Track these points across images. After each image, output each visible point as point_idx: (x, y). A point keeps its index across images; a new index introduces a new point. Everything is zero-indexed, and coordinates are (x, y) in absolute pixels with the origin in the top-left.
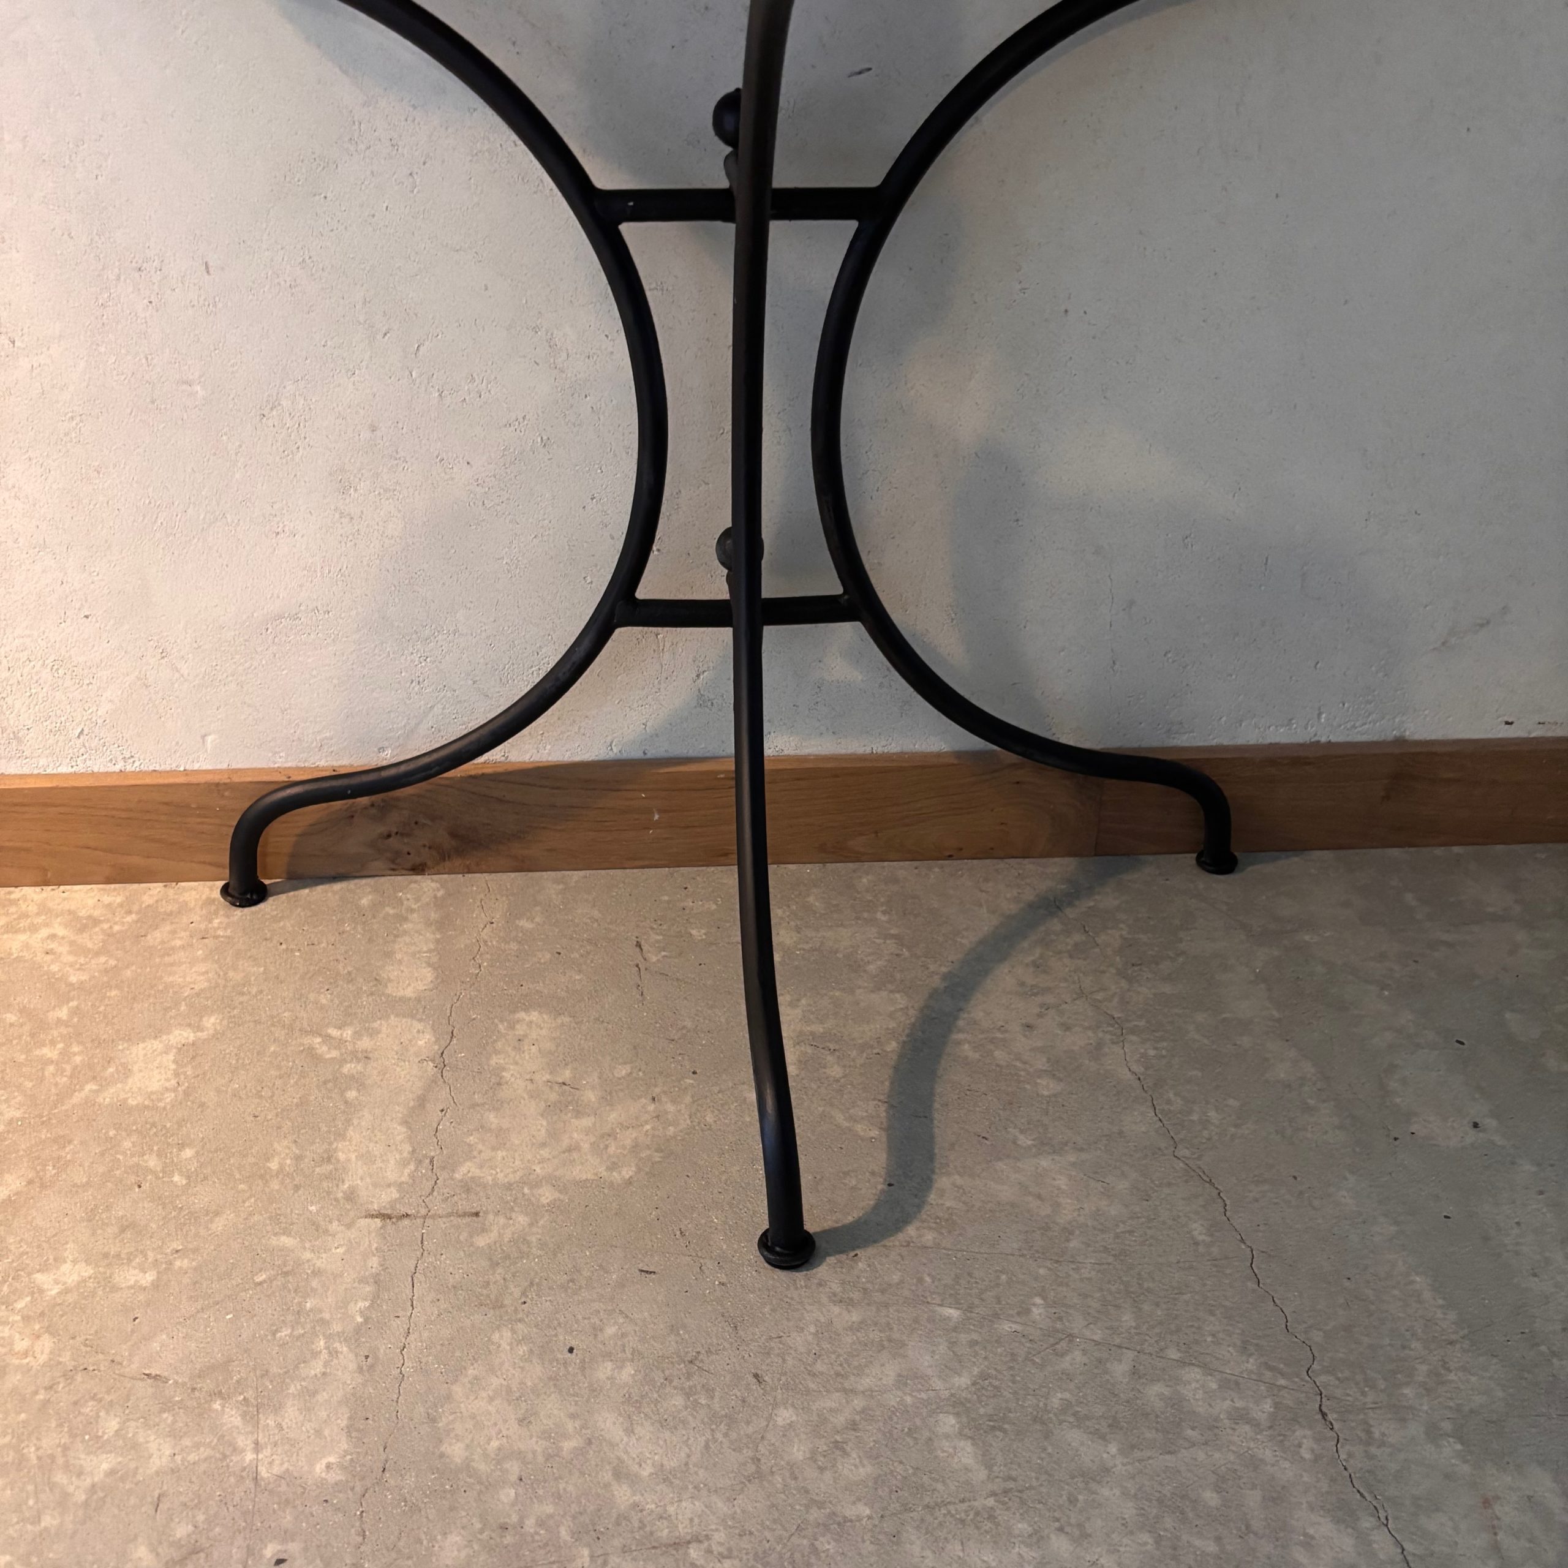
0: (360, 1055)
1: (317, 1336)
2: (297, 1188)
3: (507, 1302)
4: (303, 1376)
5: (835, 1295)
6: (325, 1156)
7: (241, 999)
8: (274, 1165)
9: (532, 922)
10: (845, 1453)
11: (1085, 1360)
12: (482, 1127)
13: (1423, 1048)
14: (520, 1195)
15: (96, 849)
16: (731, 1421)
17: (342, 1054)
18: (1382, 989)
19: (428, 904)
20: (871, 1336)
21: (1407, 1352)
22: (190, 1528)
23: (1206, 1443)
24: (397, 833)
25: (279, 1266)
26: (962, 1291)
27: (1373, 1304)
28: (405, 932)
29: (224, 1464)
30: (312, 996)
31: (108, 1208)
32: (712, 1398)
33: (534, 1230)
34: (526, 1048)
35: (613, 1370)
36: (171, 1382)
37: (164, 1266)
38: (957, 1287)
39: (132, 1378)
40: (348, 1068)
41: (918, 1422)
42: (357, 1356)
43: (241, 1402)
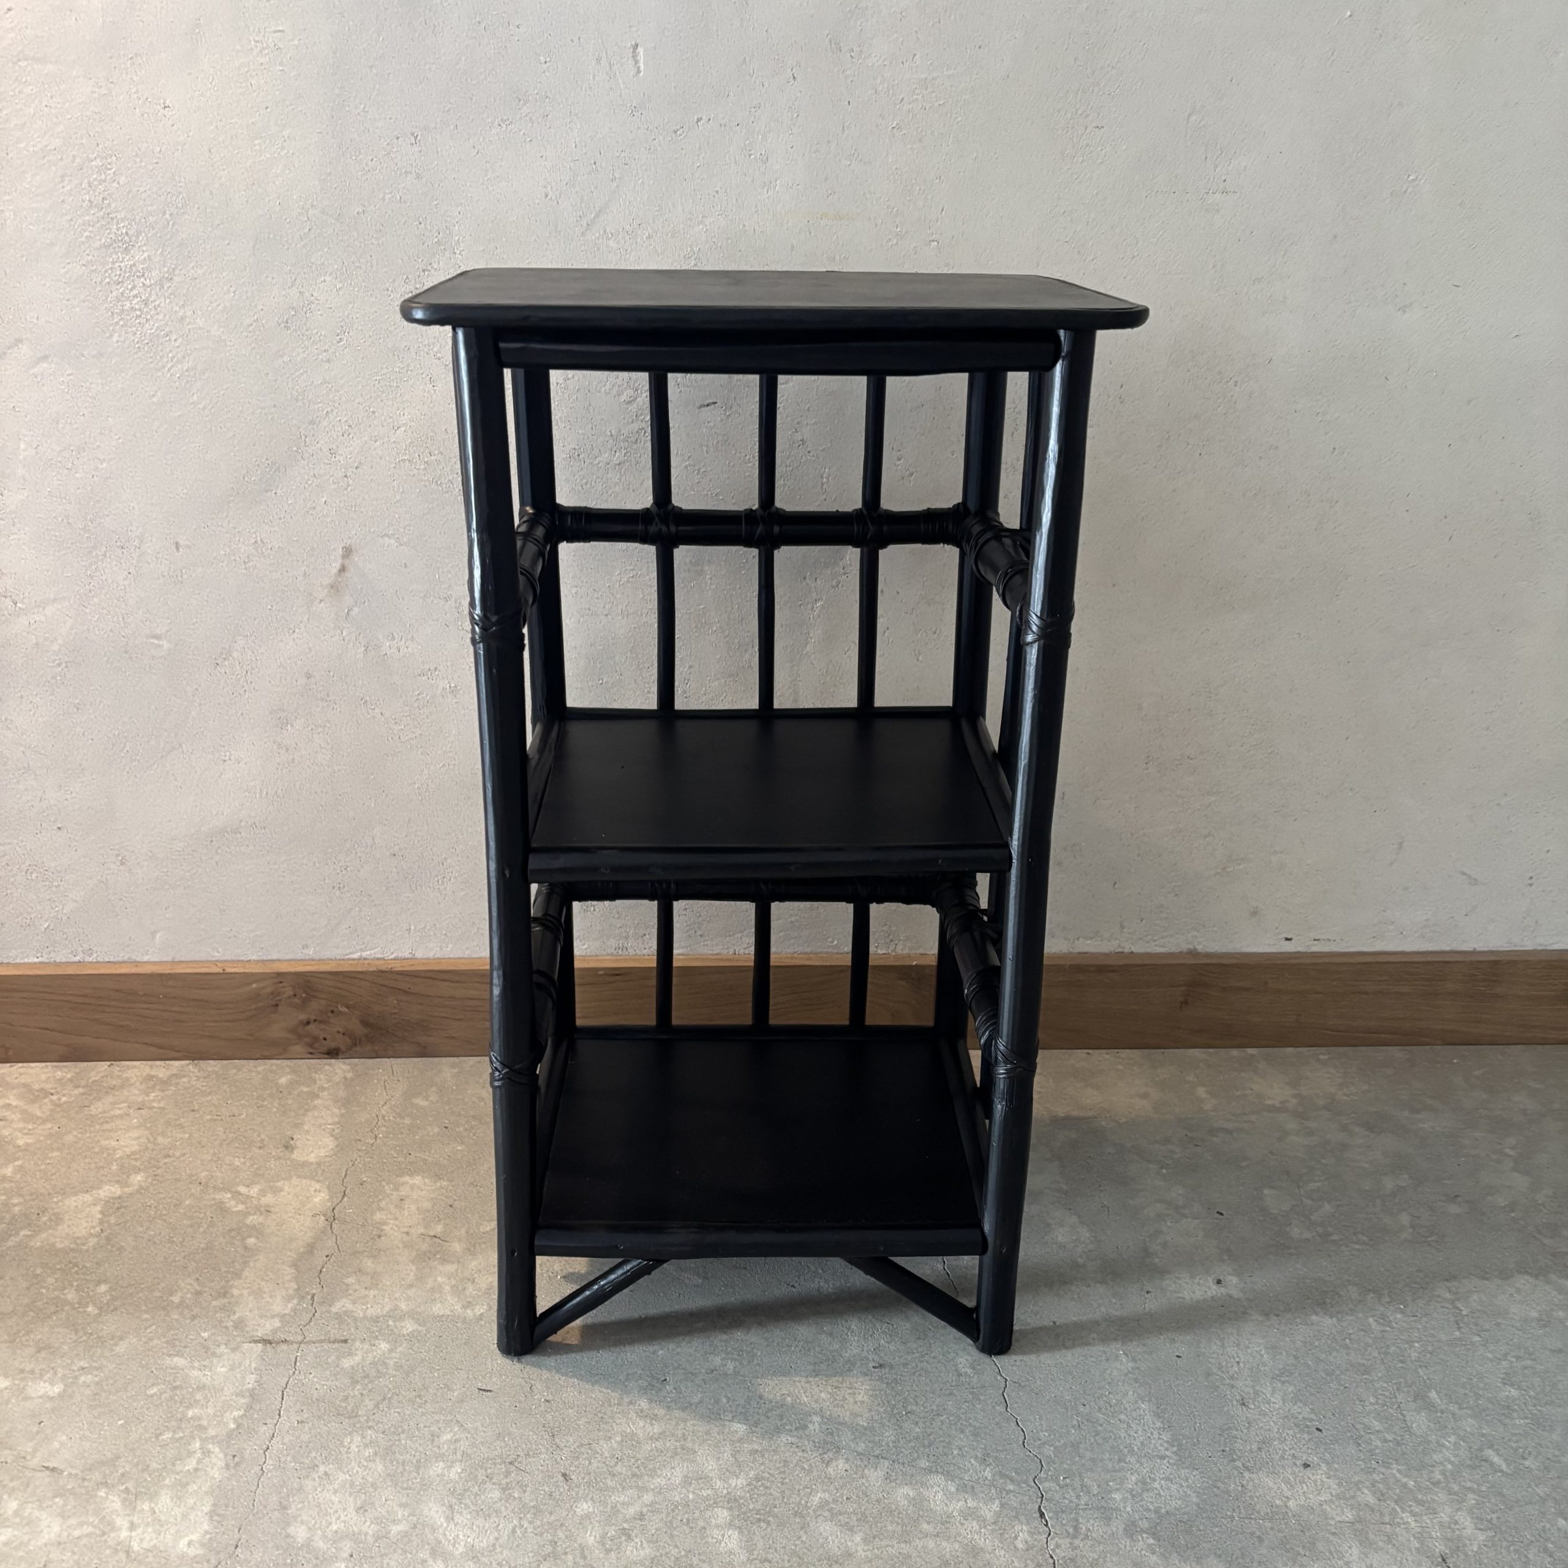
0: (262, 1209)
1: (194, 1439)
2: (193, 1318)
3: (360, 1413)
4: (178, 1470)
5: (642, 1411)
6: (222, 1291)
7: (166, 1160)
8: (176, 1299)
9: (427, 1100)
10: (629, 1538)
11: (847, 1466)
12: (360, 1271)
13: (1186, 1217)
14: (384, 1326)
15: (51, 1030)
16: (538, 1511)
17: (247, 1208)
18: (1162, 1168)
19: (338, 1084)
20: (668, 1445)
21: (1123, 1464)
23: (937, 1535)
24: (315, 1020)
25: (169, 1381)
26: (751, 1410)
27: (1101, 1425)
28: (315, 1107)
29: (103, 1539)
30: (228, 1159)
31: (28, 1333)
32: (525, 1492)
33: (394, 1355)
34: (406, 1206)
35: (443, 1469)
36: (65, 1473)
37: (71, 1380)
38: (748, 1406)
39: (34, 1470)
40: (250, 1220)
41: (697, 1514)
42: (226, 1455)
43: (122, 1491)
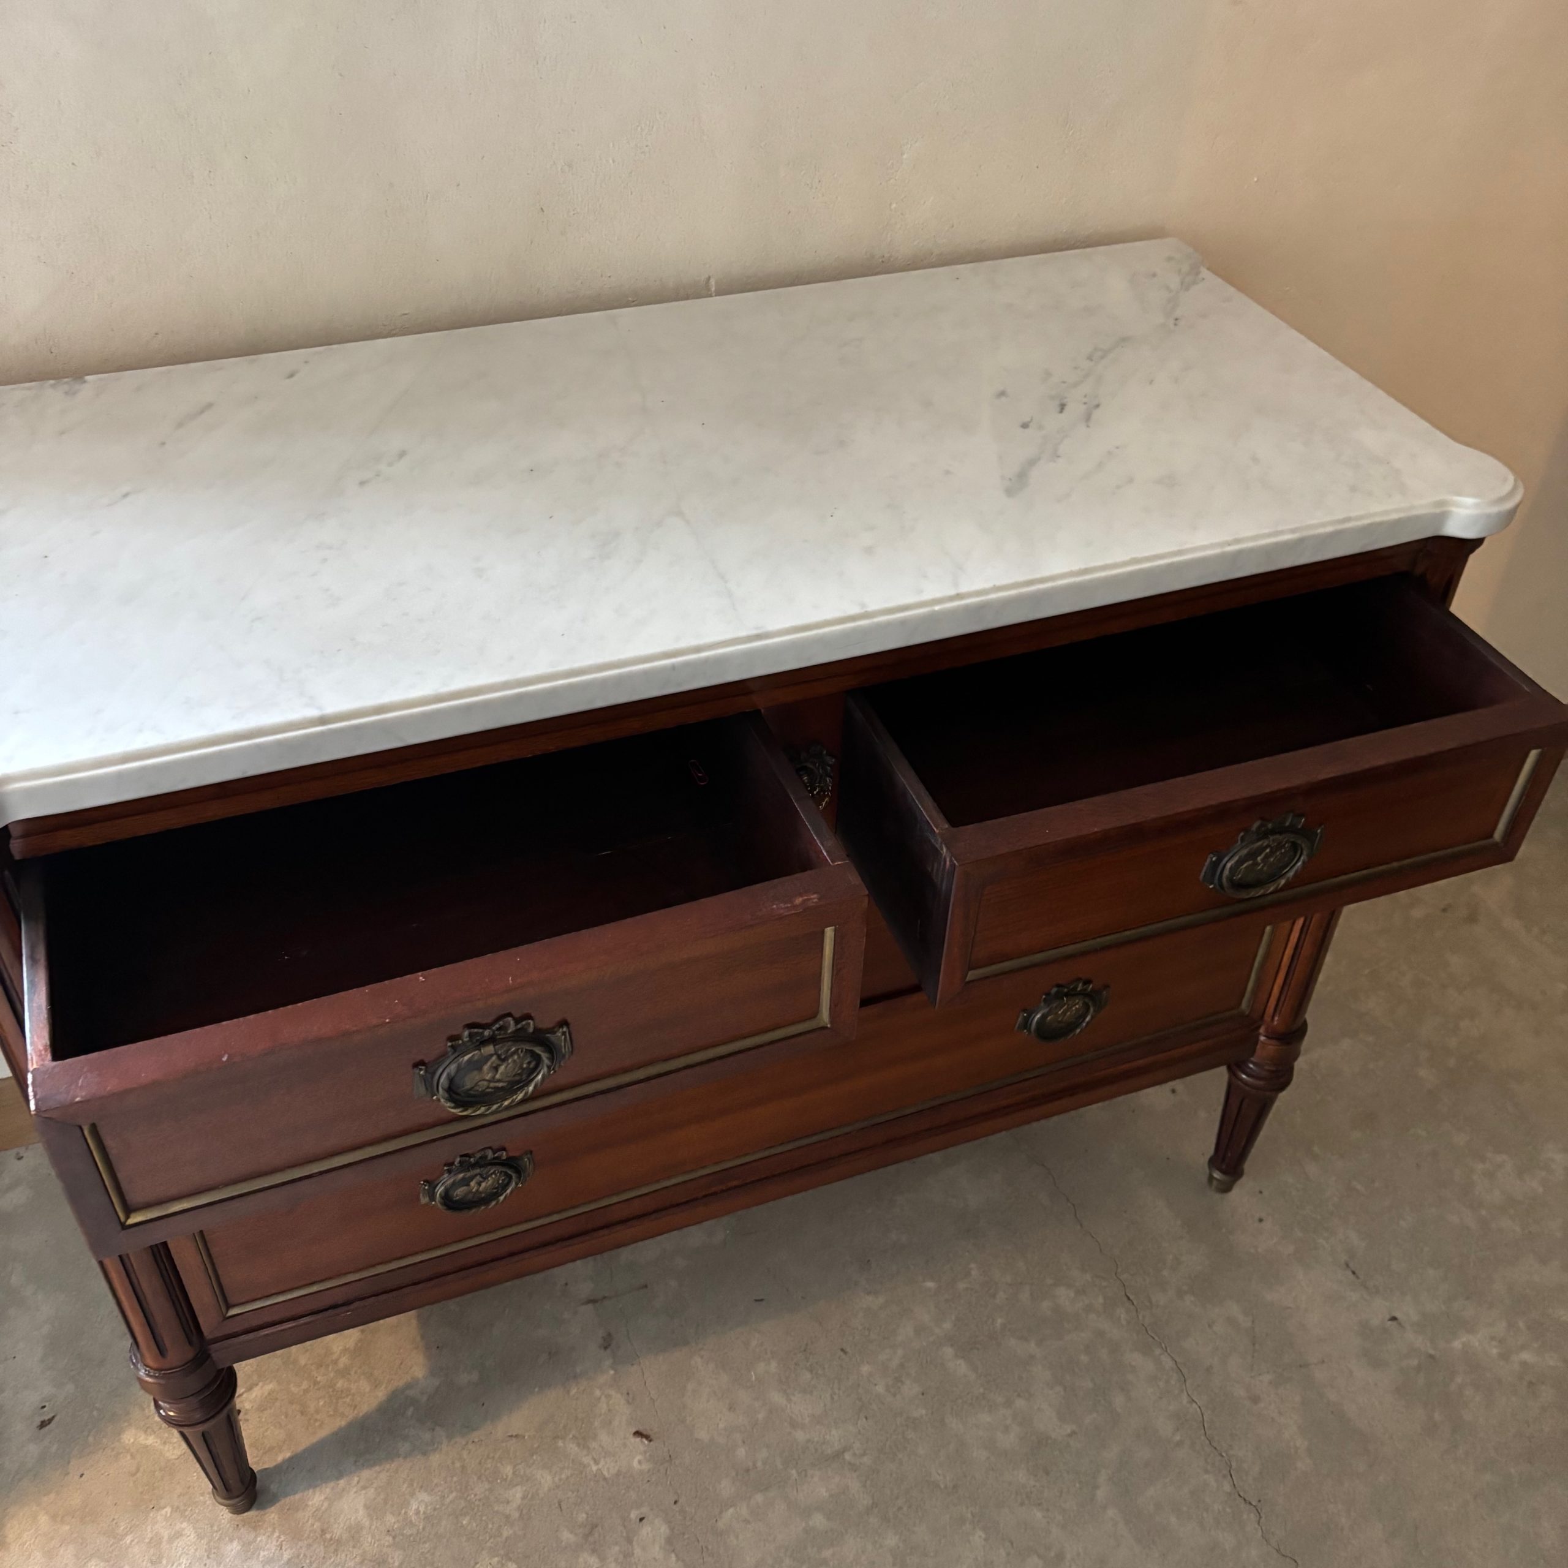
4: (598, 1414)
5: (866, 1289)
10: (902, 1382)
11: (1006, 1296)
16: (839, 1380)
20: (893, 1310)
21: (1161, 1249)
22: (584, 1515)
23: (1076, 1329)
26: (932, 1270)
29: (584, 1474)
32: (824, 1369)
35: (765, 1366)
36: (526, 1437)
37: (479, 1367)
38: (929, 1268)
39: (503, 1440)
41: (934, 1355)
42: (622, 1394)
43: (572, 1438)
